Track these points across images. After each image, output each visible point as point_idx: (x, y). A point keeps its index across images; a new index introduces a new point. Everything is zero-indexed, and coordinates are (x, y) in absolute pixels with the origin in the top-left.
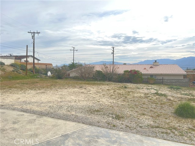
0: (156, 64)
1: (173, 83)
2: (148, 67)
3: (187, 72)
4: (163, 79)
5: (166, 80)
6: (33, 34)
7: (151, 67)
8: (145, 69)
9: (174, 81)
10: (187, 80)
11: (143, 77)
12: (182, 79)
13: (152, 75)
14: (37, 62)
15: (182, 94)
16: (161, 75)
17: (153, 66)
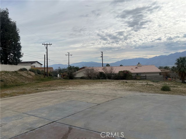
0: (139, 65)
1: (153, 78)
2: (134, 68)
3: (161, 70)
4: (146, 76)
5: (148, 77)
6: (46, 45)
7: (136, 68)
8: (132, 69)
9: (153, 77)
10: (162, 76)
11: (133, 75)
12: (159, 76)
13: (137, 74)
14: (40, 67)
15: (161, 84)
16: (144, 73)
17: (137, 67)
